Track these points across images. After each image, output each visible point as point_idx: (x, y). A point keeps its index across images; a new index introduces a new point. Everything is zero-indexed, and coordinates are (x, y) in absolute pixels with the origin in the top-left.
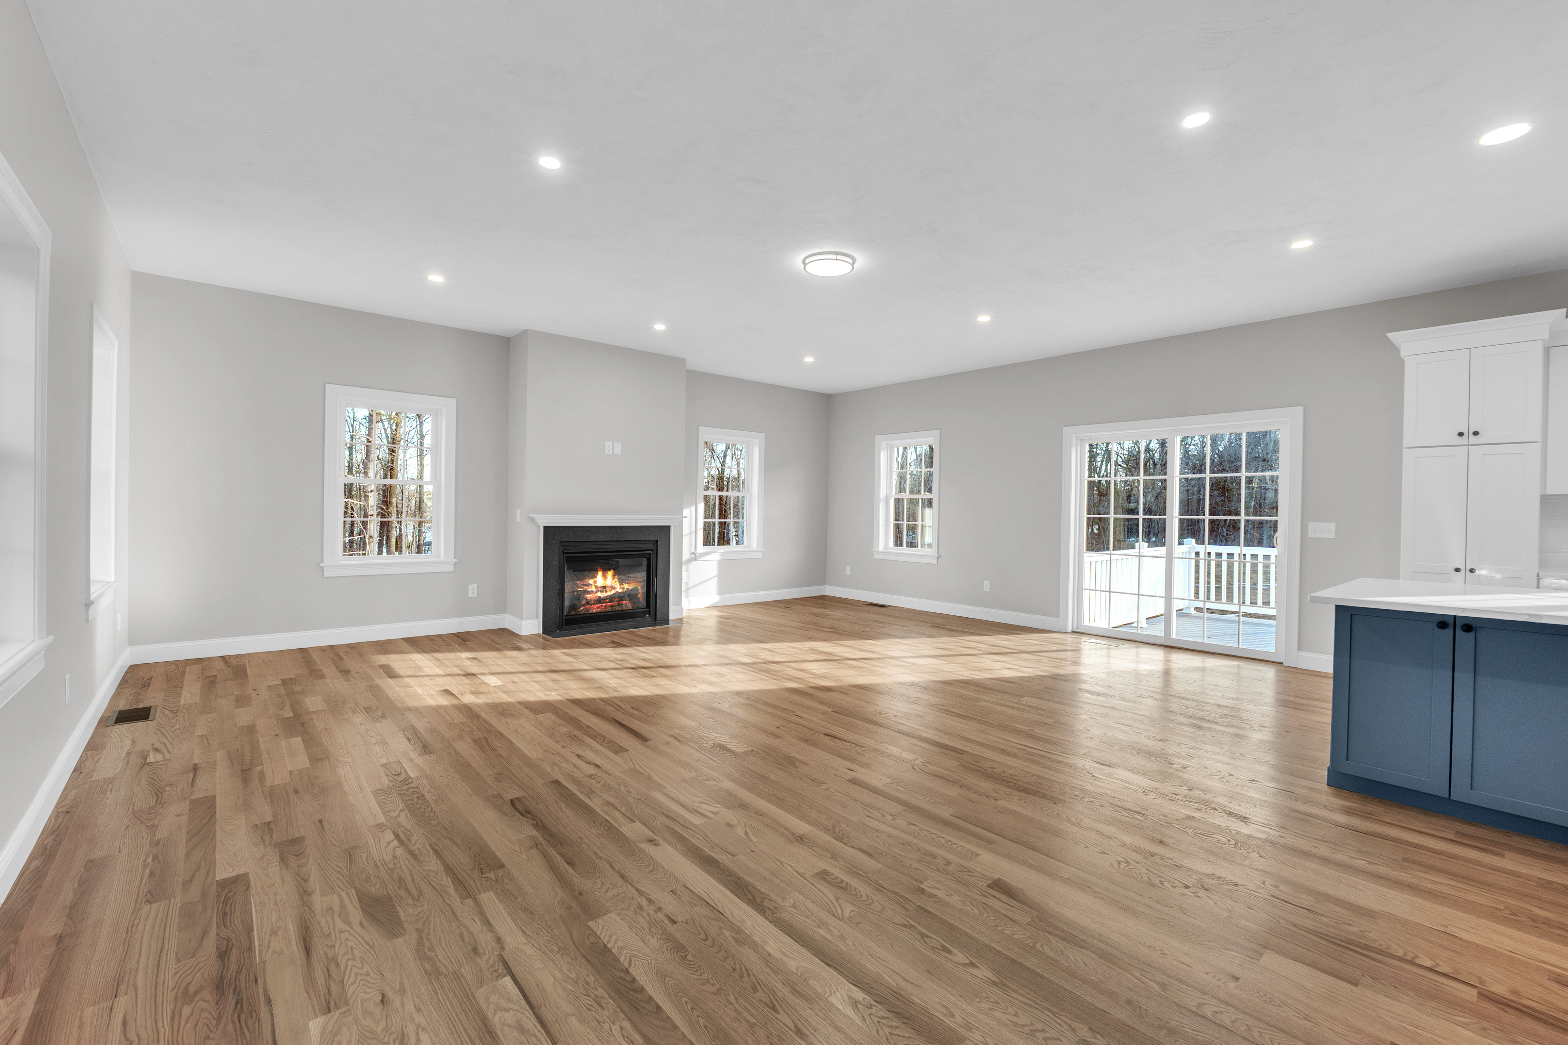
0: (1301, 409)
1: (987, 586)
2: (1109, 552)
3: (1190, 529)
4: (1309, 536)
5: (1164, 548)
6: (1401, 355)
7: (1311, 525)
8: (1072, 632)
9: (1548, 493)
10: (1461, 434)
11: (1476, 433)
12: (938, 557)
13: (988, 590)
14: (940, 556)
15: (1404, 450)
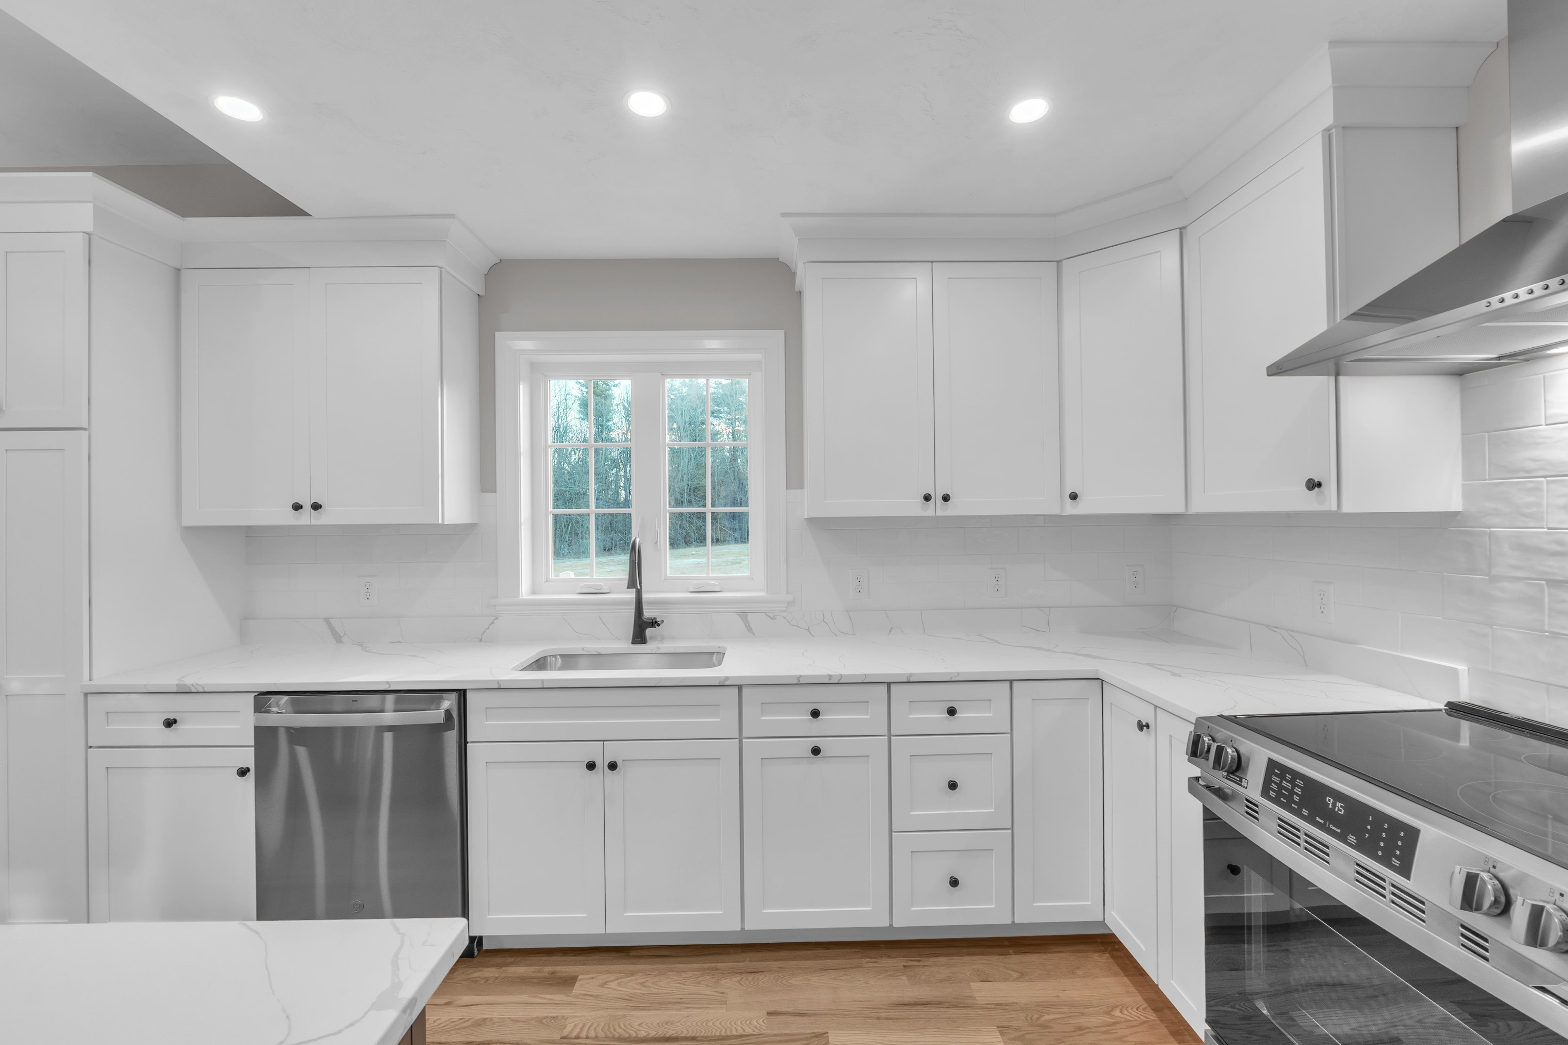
9: (185, 525)
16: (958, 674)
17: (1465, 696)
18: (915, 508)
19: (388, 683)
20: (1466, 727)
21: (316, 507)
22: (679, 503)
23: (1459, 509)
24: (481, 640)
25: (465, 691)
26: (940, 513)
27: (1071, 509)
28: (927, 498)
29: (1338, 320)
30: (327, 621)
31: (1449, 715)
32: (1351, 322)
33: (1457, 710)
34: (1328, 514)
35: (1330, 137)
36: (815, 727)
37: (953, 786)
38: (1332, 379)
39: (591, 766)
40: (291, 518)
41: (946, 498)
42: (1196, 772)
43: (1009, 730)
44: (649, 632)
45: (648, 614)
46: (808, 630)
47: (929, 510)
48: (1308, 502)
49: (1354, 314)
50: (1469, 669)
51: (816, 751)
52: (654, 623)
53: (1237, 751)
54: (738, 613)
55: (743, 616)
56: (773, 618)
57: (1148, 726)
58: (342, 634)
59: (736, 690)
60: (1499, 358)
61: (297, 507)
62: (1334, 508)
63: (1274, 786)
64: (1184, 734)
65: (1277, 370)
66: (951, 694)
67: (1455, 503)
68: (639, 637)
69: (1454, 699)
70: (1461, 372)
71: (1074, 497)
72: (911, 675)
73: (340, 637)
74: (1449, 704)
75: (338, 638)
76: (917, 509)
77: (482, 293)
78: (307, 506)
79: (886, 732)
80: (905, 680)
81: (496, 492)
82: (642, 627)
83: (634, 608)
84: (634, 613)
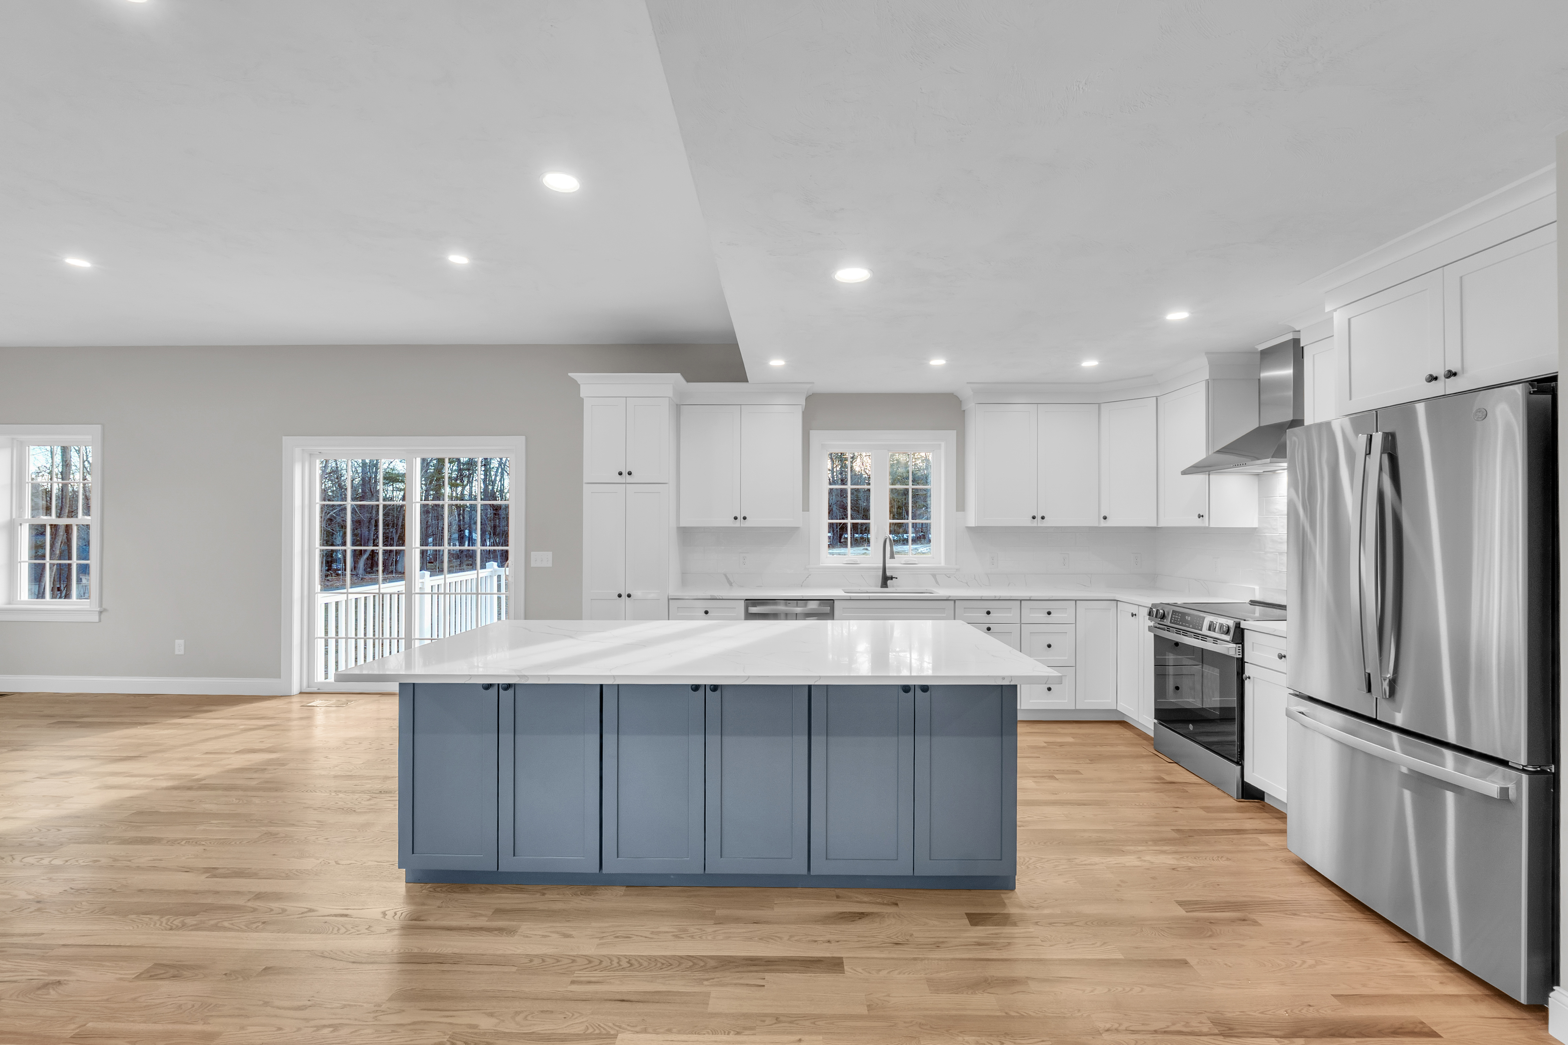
0: (523, 438)
1: (179, 646)
2: (345, 591)
3: (431, 562)
4: (532, 566)
5: (403, 582)
6: (581, 396)
7: (533, 554)
8: (301, 693)
9: (680, 526)
10: (620, 474)
11: (630, 473)
12: (101, 613)
13: (182, 652)
14: (105, 610)
15: (585, 485)
16: (1052, 596)
17: (1258, 598)
18: (1028, 522)
19: (802, 596)
20: (1258, 609)
21: (745, 518)
23: (1257, 526)
24: (802, 586)
26: (1039, 525)
27: (1104, 524)
28: (1034, 518)
29: (1210, 454)
30: (725, 575)
31: (1251, 605)
32: (1215, 454)
33: (1253, 603)
34: (1205, 528)
35: (1208, 382)
36: (988, 619)
37: (1049, 646)
38: (1208, 476)
40: (735, 523)
41: (1043, 518)
42: (1152, 624)
43: (1074, 622)
44: (889, 582)
46: (967, 583)
47: (1034, 523)
48: (1198, 523)
49: (1217, 451)
50: (1259, 588)
52: (892, 578)
53: (1164, 611)
54: (931, 574)
55: (934, 576)
56: (949, 577)
57: (1135, 615)
58: (732, 582)
59: (952, 602)
60: (1264, 472)
61: (736, 518)
62: (1207, 525)
63: (1173, 618)
64: (1146, 611)
65: (1184, 473)
66: (1049, 606)
67: (1255, 525)
68: (884, 584)
69: (1253, 599)
70: (1258, 475)
71: (1105, 518)
72: (1031, 597)
73: (732, 583)
74: (1250, 601)
75: (731, 584)
76: (1029, 523)
77: (805, 410)
78: (740, 518)
79: (1019, 622)
80: (1029, 599)
81: (808, 511)
82: (886, 580)
83: (881, 570)
84: (881, 573)
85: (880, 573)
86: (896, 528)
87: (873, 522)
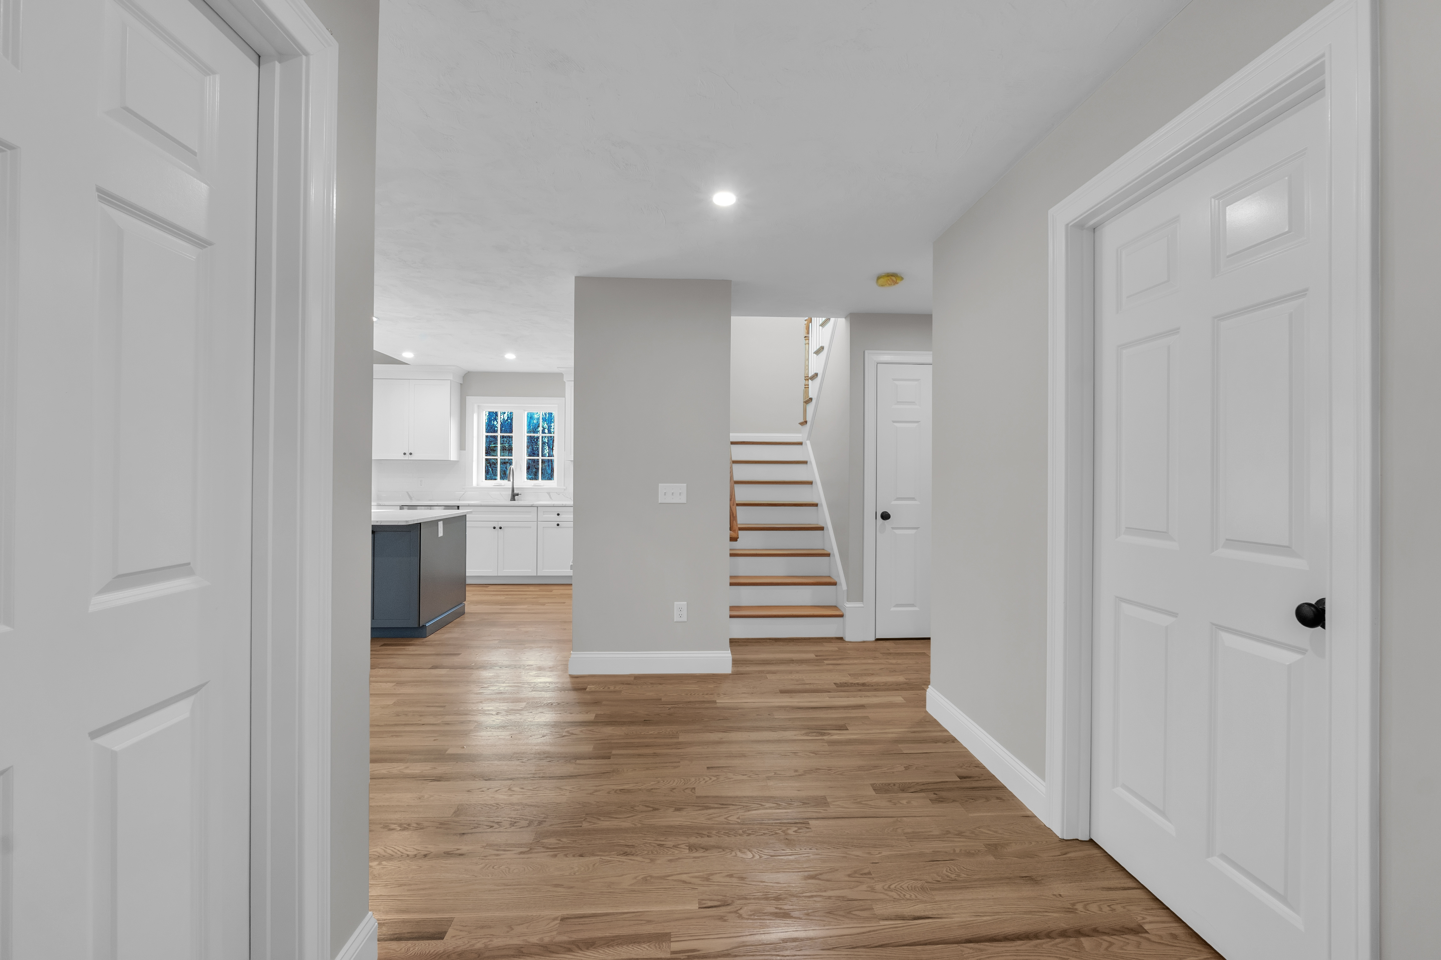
21: (411, 454)
22: (529, 456)
24: (459, 500)
25: (459, 506)
30: (408, 493)
39: (494, 528)
40: (403, 457)
44: (516, 497)
45: (516, 492)
51: (558, 525)
52: (517, 495)
54: (547, 493)
55: (549, 494)
56: (559, 494)
58: (412, 497)
59: (536, 508)
61: (405, 454)
68: (512, 499)
75: (411, 499)
77: (462, 383)
78: (408, 453)
82: (514, 496)
83: (511, 490)
84: (511, 491)
85: (510, 493)
86: (530, 462)
87: (514, 458)
